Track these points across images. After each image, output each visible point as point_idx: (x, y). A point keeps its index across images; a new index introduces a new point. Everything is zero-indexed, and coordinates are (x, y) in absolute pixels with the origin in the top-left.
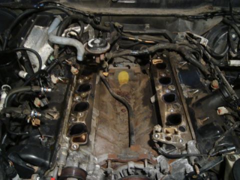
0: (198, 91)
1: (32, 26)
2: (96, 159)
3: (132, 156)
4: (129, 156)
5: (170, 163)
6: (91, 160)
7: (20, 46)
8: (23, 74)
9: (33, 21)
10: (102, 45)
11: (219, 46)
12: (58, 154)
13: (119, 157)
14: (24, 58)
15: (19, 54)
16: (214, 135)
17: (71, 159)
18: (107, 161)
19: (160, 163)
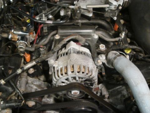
19: (101, 90)
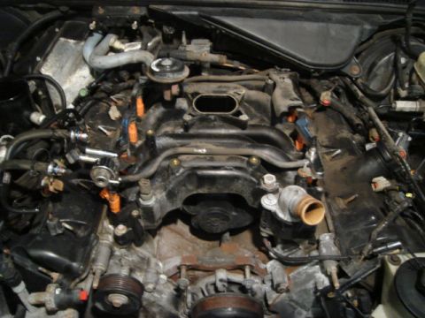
0: (339, 151)
1: (55, 39)
2: (161, 264)
3: (223, 260)
4: (218, 260)
5: (290, 273)
6: (152, 265)
7: (35, 72)
8: (38, 118)
9: (57, 30)
10: (175, 68)
11: (379, 78)
12: (94, 252)
13: (200, 262)
14: (40, 93)
15: (32, 84)
16: (365, 223)
17: (117, 261)
18: (179, 268)
19: (271, 273)
